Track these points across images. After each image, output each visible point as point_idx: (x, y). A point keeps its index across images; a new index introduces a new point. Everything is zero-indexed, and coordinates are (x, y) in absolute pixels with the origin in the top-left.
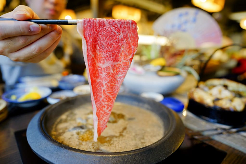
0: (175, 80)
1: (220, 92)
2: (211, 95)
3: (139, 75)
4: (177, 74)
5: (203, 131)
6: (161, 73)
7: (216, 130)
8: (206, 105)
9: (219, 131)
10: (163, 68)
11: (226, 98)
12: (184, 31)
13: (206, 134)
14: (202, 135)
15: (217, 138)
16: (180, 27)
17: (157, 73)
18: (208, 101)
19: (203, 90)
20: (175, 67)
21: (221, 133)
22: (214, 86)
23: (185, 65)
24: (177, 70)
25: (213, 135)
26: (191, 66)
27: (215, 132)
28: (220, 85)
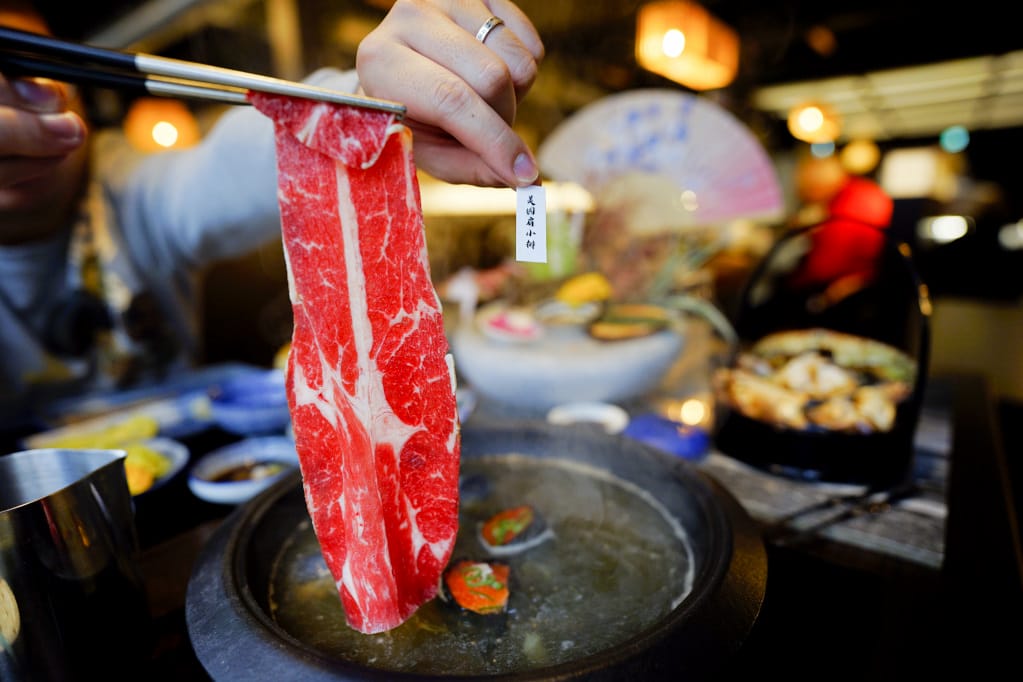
0: (653, 349)
1: (813, 375)
2: (786, 387)
3: (526, 344)
4: (660, 328)
5: (792, 517)
6: (603, 330)
7: (829, 504)
8: (781, 426)
9: (841, 509)
10: (606, 311)
11: (837, 391)
12: (651, 169)
13: (805, 523)
14: (794, 532)
15: (840, 533)
16: (637, 153)
17: (588, 329)
18: (789, 412)
19: (752, 372)
20: (645, 301)
21: (846, 517)
22: (788, 358)
23: (673, 292)
24: (655, 312)
25: (827, 524)
26: (692, 289)
27: (829, 515)
28: (808, 351)
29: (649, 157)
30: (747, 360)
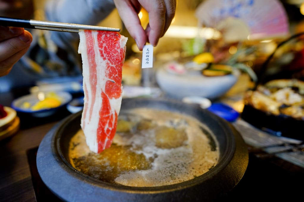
0: (225, 81)
1: (287, 96)
2: (275, 100)
3: (180, 75)
4: (228, 73)
5: (266, 147)
6: (208, 72)
7: (283, 145)
8: (269, 113)
9: (288, 148)
10: (210, 66)
11: (296, 103)
12: (237, 16)
13: (271, 151)
14: (265, 153)
15: (285, 157)
16: (232, 10)
17: (202, 72)
18: (273, 108)
19: (263, 93)
20: (225, 64)
21: (290, 151)
22: (278, 89)
23: (237, 62)
24: (228, 68)
25: (281, 152)
26: (245, 62)
27: (282, 149)
28: (288, 87)
29: (236, 12)
30: (261, 88)
